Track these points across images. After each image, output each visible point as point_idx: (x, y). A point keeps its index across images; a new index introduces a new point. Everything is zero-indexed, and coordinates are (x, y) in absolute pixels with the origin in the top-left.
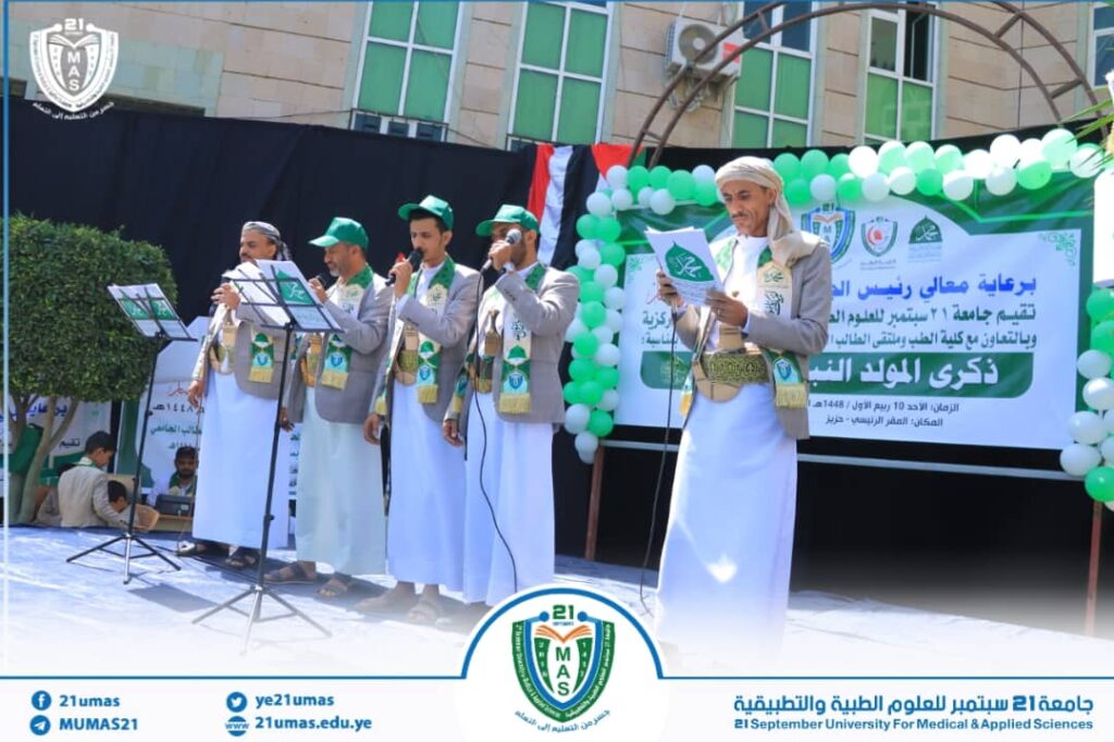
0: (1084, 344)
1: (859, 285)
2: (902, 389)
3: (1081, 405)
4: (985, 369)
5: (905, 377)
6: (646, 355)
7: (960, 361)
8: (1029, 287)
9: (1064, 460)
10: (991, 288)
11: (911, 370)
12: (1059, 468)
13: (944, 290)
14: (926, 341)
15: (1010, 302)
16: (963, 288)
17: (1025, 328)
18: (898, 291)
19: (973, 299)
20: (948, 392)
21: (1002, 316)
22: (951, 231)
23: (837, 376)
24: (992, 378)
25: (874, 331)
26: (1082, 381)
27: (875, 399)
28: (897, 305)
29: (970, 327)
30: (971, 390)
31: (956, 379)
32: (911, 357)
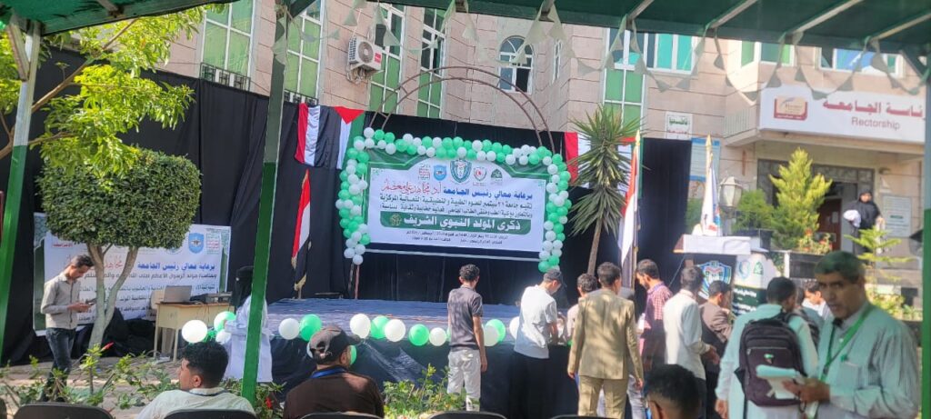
0: (546, 219)
1: (472, 191)
2: (488, 230)
3: (545, 239)
4: (516, 224)
5: (489, 226)
6: (382, 213)
7: (508, 221)
8: (530, 197)
9: (540, 256)
10: (518, 197)
11: (491, 224)
12: (538, 258)
13: (503, 196)
14: (496, 214)
15: (524, 202)
16: (509, 196)
17: (529, 211)
18: (487, 195)
19: (513, 200)
20: (503, 232)
21: (521, 207)
22: (506, 175)
23: (464, 224)
24: (518, 228)
25: (478, 209)
26: (545, 231)
27: (478, 234)
28: (485, 200)
29: (511, 210)
30: (511, 232)
31: (506, 228)
32: (491, 219)
